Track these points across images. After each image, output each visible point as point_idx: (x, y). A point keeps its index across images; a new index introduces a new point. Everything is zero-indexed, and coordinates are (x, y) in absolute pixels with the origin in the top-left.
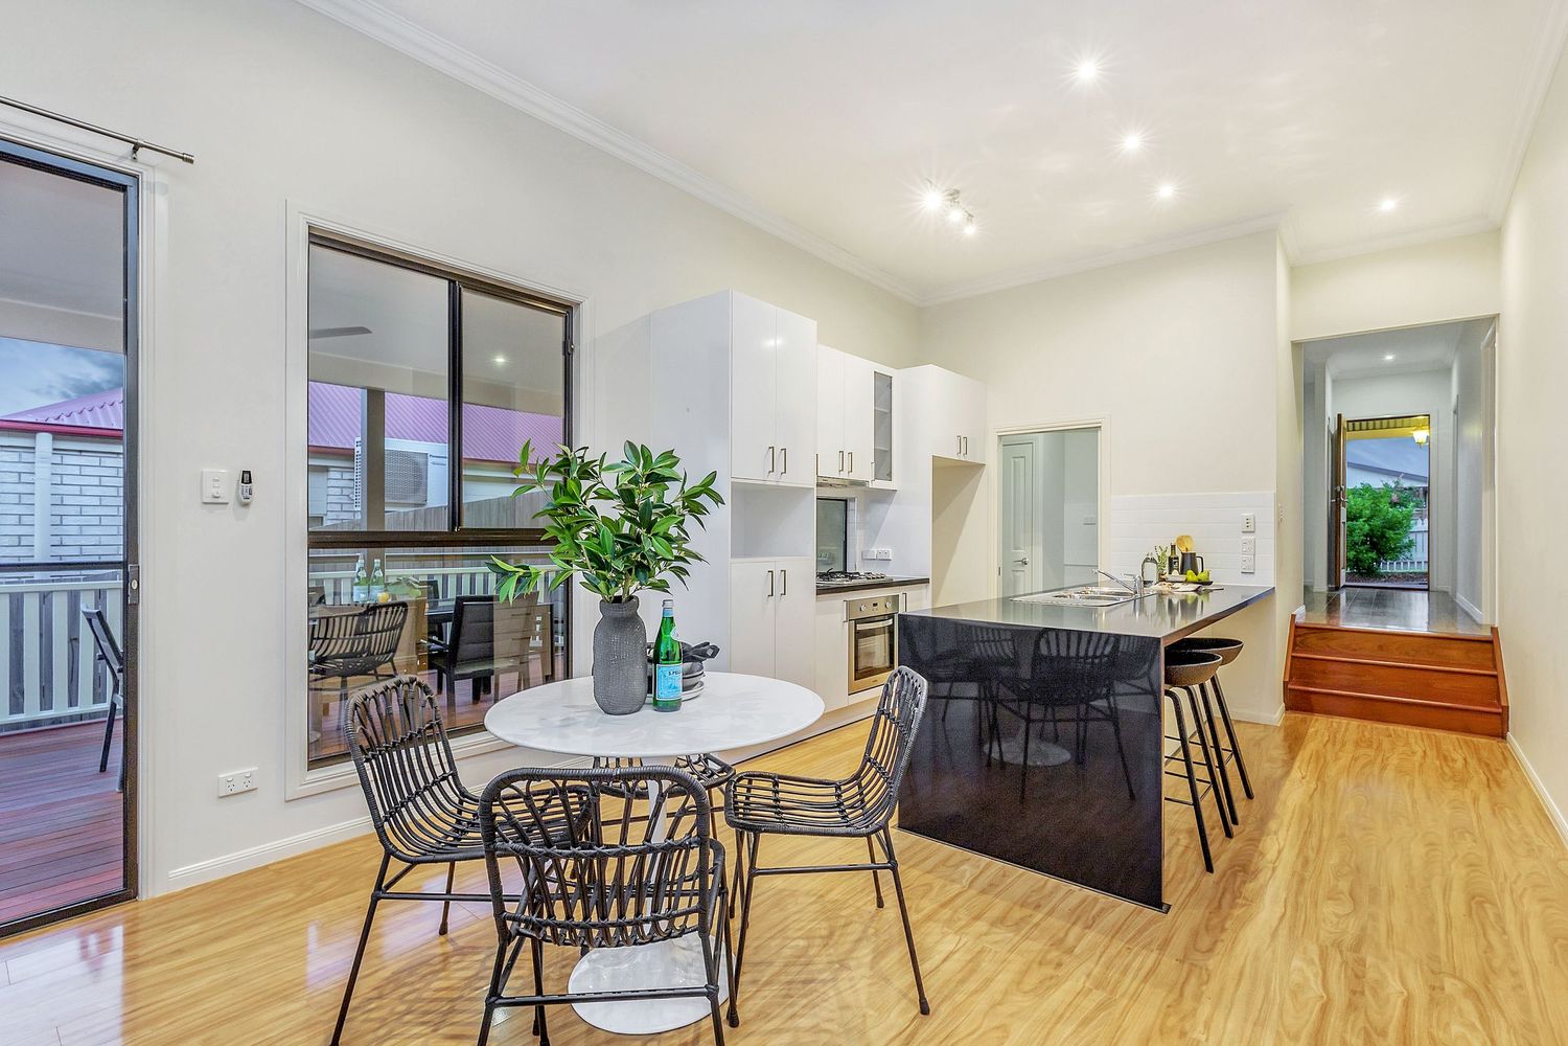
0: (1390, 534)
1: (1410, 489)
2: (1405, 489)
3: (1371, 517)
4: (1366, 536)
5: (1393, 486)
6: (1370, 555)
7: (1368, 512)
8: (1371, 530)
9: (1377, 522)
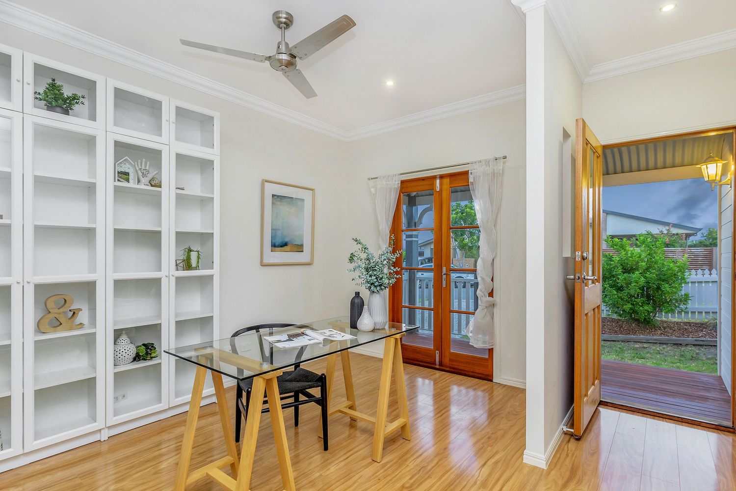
0: (666, 287)
1: (677, 234)
2: (674, 234)
3: (647, 269)
4: (642, 288)
5: (665, 232)
6: (646, 308)
7: (644, 264)
8: (648, 282)
9: (652, 275)
